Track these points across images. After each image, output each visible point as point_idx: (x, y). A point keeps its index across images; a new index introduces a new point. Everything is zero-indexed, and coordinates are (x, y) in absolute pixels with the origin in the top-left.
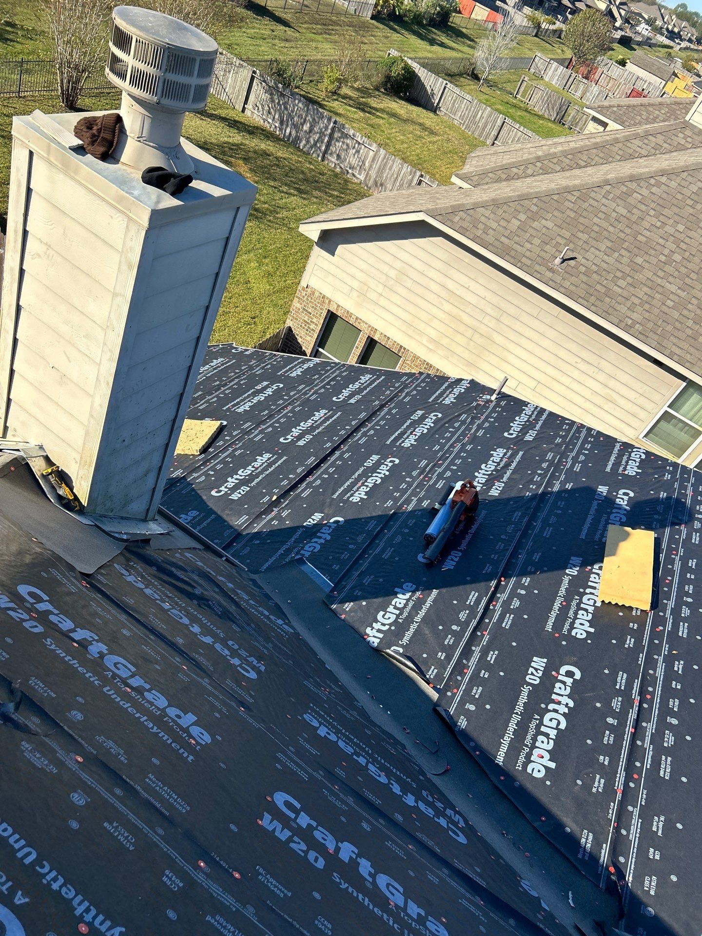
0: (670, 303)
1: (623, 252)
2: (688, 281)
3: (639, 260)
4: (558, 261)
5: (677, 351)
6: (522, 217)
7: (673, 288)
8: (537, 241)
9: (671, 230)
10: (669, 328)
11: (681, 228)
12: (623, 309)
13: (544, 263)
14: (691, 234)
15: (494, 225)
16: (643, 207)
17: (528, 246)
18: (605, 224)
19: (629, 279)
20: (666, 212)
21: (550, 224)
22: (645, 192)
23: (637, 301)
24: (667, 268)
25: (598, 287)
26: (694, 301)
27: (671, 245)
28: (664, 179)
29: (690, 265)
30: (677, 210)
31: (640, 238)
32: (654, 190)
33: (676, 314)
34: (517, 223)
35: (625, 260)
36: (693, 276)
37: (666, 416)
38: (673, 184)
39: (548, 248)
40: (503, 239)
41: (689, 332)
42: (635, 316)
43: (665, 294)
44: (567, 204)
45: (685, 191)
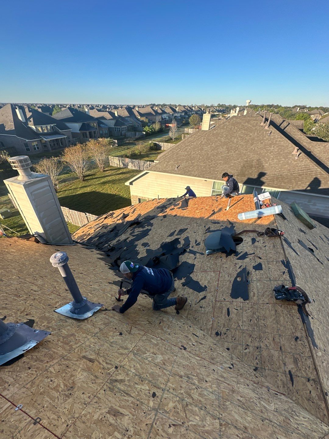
0: (202, 167)
1: (189, 161)
2: (205, 161)
3: (193, 161)
4: (176, 169)
5: (208, 176)
6: (166, 163)
7: (202, 164)
8: (170, 167)
9: (197, 153)
10: (204, 172)
11: (199, 152)
12: (193, 173)
13: (173, 170)
14: (202, 152)
15: (161, 167)
16: (190, 151)
17: (169, 168)
18: (184, 157)
19: (192, 166)
20: (195, 150)
21: (172, 162)
22: (190, 148)
23: (195, 170)
24: (199, 161)
25: (186, 170)
26: (208, 165)
27: (199, 156)
28: (193, 144)
29: (204, 158)
30: (197, 148)
31: (192, 157)
32: (191, 146)
33: (204, 169)
34: (165, 165)
35: (190, 163)
36: (206, 160)
37: (213, 191)
38: (195, 144)
39: (173, 167)
40: (164, 169)
41: (209, 172)
42: (196, 173)
43: (201, 166)
44: (174, 157)
45: (198, 144)
